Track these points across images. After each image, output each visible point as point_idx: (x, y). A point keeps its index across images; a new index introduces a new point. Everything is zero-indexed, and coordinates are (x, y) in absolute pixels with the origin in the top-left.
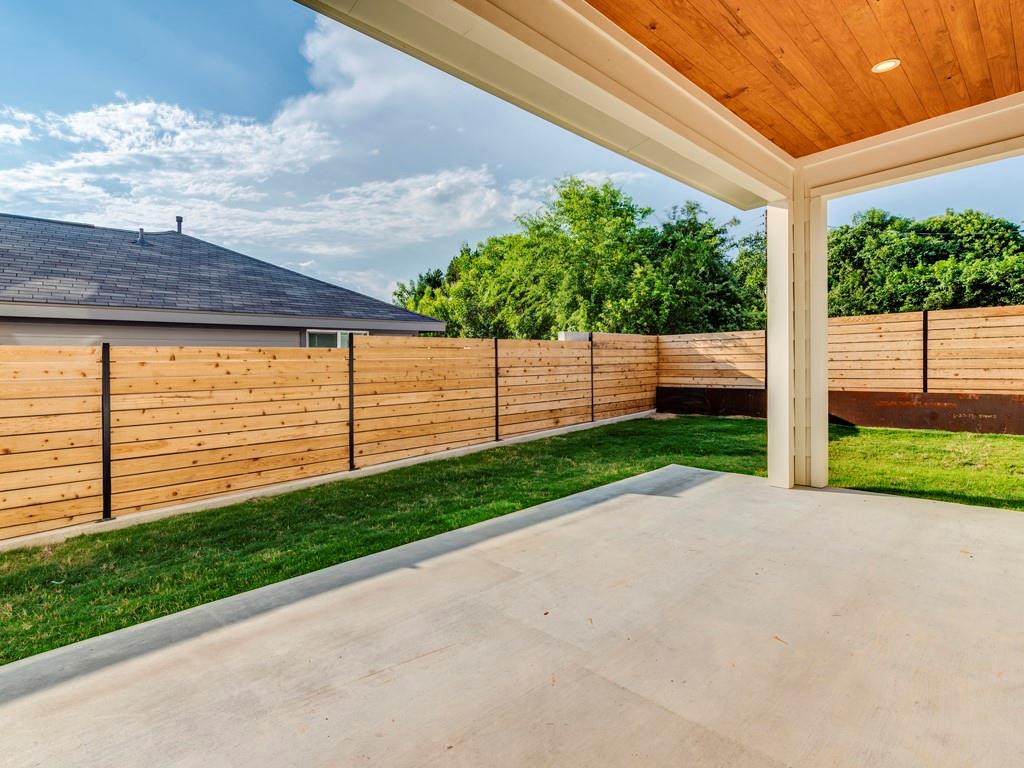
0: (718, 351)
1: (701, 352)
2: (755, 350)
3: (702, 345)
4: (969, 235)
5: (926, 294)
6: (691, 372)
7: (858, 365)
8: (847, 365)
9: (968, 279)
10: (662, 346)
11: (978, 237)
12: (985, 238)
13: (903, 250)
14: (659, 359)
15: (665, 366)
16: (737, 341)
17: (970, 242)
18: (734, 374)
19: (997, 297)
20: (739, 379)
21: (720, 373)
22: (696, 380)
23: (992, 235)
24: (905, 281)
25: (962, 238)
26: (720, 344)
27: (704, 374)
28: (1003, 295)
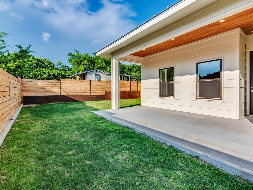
0: (46, 85)
1: (40, 85)
2: (58, 86)
3: (40, 83)
4: (47, 64)
5: (43, 75)
6: (36, 91)
7: (80, 90)
8: (78, 90)
9: (52, 74)
10: (24, 83)
11: (49, 65)
12: (50, 65)
13: (35, 64)
14: (22, 87)
15: (25, 89)
16: (52, 83)
17: (47, 65)
18: (51, 92)
19: (55, 78)
20: (53, 93)
21: (47, 92)
22: (38, 94)
23: (51, 65)
24: (37, 71)
25: (46, 64)
26: (47, 83)
27: (41, 92)
28: (57, 78)
